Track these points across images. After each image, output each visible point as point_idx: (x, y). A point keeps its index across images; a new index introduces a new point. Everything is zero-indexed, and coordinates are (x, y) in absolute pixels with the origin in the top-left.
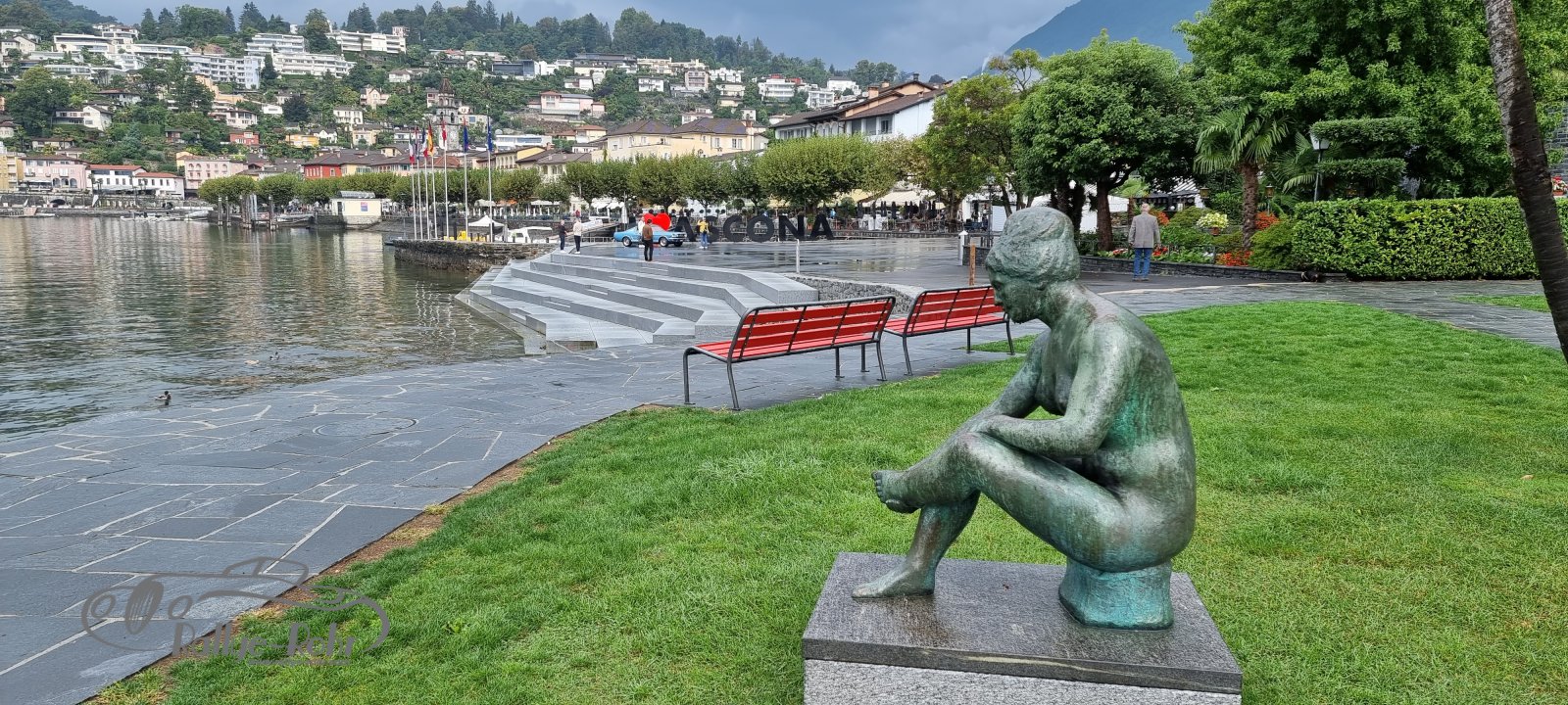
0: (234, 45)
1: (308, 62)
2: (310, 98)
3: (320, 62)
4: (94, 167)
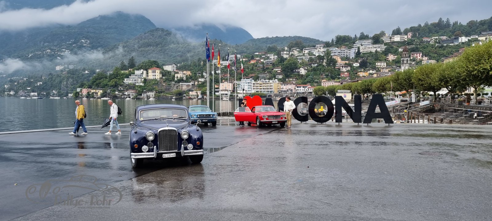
0: (350, 45)
1: (372, 48)
2: (370, 60)
3: (375, 47)
4: (298, 85)
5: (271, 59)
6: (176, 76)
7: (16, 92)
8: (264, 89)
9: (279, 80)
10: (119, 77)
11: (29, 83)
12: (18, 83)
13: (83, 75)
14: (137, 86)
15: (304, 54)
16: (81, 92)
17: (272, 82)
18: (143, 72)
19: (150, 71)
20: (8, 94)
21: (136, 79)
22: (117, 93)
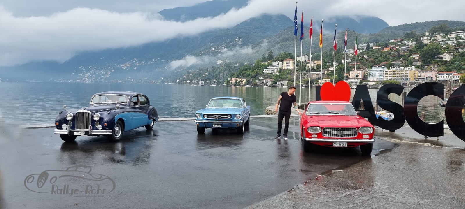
4: (440, 73)
5: (408, 45)
6: (307, 66)
7: (191, 81)
8: (397, 76)
9: (417, 67)
10: (259, 68)
11: (199, 74)
12: (192, 75)
13: (235, 67)
14: (274, 75)
15: (449, 39)
16: (231, 81)
17: (408, 69)
18: (279, 63)
19: (285, 62)
20: (186, 82)
21: (273, 69)
22: (257, 81)
